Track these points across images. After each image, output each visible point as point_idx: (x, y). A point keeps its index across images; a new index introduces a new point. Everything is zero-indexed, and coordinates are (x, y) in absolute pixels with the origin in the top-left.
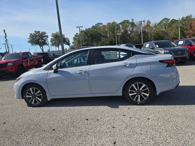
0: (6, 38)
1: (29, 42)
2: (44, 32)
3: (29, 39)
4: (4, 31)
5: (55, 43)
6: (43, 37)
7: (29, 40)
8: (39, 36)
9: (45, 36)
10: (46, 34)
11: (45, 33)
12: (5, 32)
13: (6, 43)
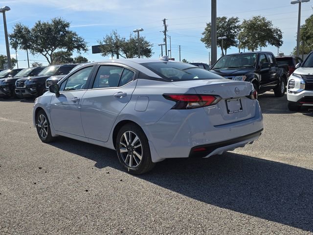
0: (165, 35)
1: (203, 40)
2: (235, 17)
3: (203, 34)
4: (164, 21)
5: (247, 42)
6: (231, 29)
7: (203, 36)
8: (223, 28)
9: (235, 27)
10: (238, 21)
11: (236, 19)
12: (165, 23)
13: (165, 43)
